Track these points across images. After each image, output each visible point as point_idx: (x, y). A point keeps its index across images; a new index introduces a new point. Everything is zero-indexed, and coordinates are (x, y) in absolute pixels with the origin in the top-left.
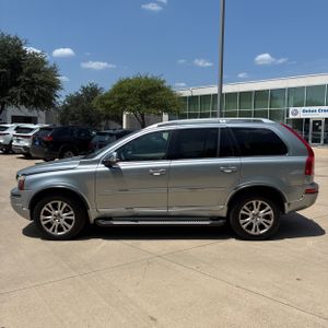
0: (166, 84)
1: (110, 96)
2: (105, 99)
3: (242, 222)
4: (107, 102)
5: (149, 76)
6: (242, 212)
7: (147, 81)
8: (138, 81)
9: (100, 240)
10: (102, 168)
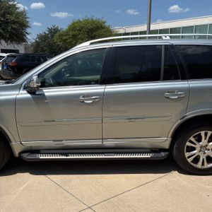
0: (107, 24)
1: (66, 33)
2: (63, 35)
3: (187, 154)
4: (65, 37)
5: (95, 19)
6: (188, 144)
7: (93, 22)
8: (86, 22)
9: (27, 174)
10: (23, 94)
